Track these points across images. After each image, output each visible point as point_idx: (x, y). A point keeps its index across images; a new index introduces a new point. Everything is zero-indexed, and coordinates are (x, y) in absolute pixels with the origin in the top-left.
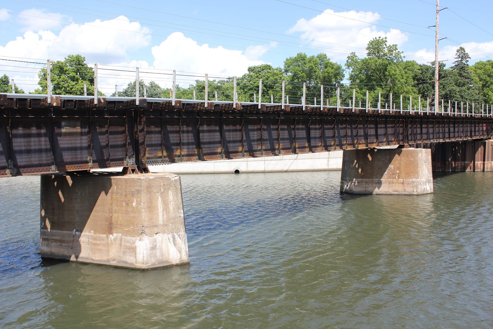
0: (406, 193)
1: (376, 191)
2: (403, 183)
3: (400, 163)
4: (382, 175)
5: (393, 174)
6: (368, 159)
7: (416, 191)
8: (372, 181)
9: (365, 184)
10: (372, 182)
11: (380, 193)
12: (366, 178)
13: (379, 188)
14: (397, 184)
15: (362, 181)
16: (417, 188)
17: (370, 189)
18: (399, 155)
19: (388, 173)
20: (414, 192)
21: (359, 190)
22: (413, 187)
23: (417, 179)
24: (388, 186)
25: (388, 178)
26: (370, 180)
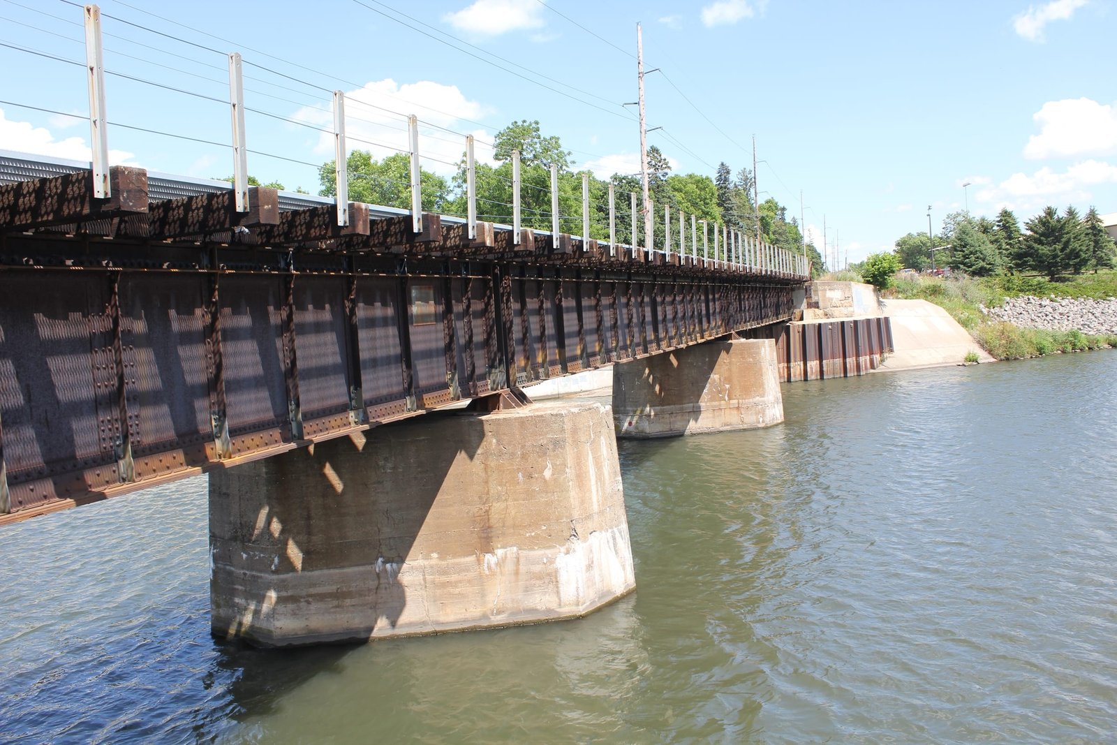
0: (745, 426)
1: (693, 426)
2: (738, 408)
3: (730, 370)
4: (699, 396)
5: (720, 392)
6: (672, 364)
7: (763, 422)
8: (682, 409)
9: (668, 416)
10: (682, 412)
11: (699, 431)
12: (669, 404)
13: (696, 420)
14: (727, 411)
15: (663, 412)
16: (763, 414)
17: (678, 426)
18: (728, 352)
19: (710, 389)
20: (759, 422)
21: (657, 430)
22: (757, 414)
23: (763, 397)
24: (711, 415)
25: (712, 400)
26: (678, 406)
